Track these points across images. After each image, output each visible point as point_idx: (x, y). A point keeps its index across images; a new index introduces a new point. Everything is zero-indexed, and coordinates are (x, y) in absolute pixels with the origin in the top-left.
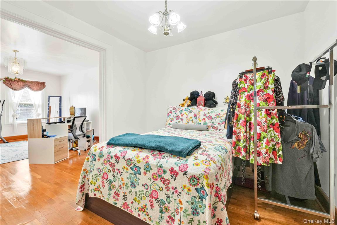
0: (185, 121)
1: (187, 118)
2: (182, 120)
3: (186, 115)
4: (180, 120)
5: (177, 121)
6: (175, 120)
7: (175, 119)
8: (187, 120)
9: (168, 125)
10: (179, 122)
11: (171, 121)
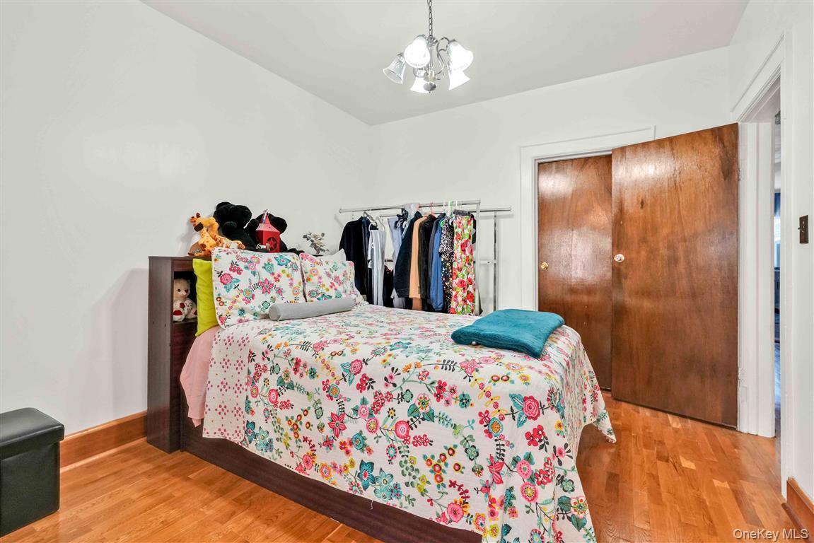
0: (288, 295)
1: (291, 284)
2: (280, 291)
3: (288, 279)
4: (273, 293)
5: (267, 298)
6: (259, 295)
7: (258, 292)
8: (293, 291)
9: (239, 317)
10: (273, 299)
11: (247, 301)
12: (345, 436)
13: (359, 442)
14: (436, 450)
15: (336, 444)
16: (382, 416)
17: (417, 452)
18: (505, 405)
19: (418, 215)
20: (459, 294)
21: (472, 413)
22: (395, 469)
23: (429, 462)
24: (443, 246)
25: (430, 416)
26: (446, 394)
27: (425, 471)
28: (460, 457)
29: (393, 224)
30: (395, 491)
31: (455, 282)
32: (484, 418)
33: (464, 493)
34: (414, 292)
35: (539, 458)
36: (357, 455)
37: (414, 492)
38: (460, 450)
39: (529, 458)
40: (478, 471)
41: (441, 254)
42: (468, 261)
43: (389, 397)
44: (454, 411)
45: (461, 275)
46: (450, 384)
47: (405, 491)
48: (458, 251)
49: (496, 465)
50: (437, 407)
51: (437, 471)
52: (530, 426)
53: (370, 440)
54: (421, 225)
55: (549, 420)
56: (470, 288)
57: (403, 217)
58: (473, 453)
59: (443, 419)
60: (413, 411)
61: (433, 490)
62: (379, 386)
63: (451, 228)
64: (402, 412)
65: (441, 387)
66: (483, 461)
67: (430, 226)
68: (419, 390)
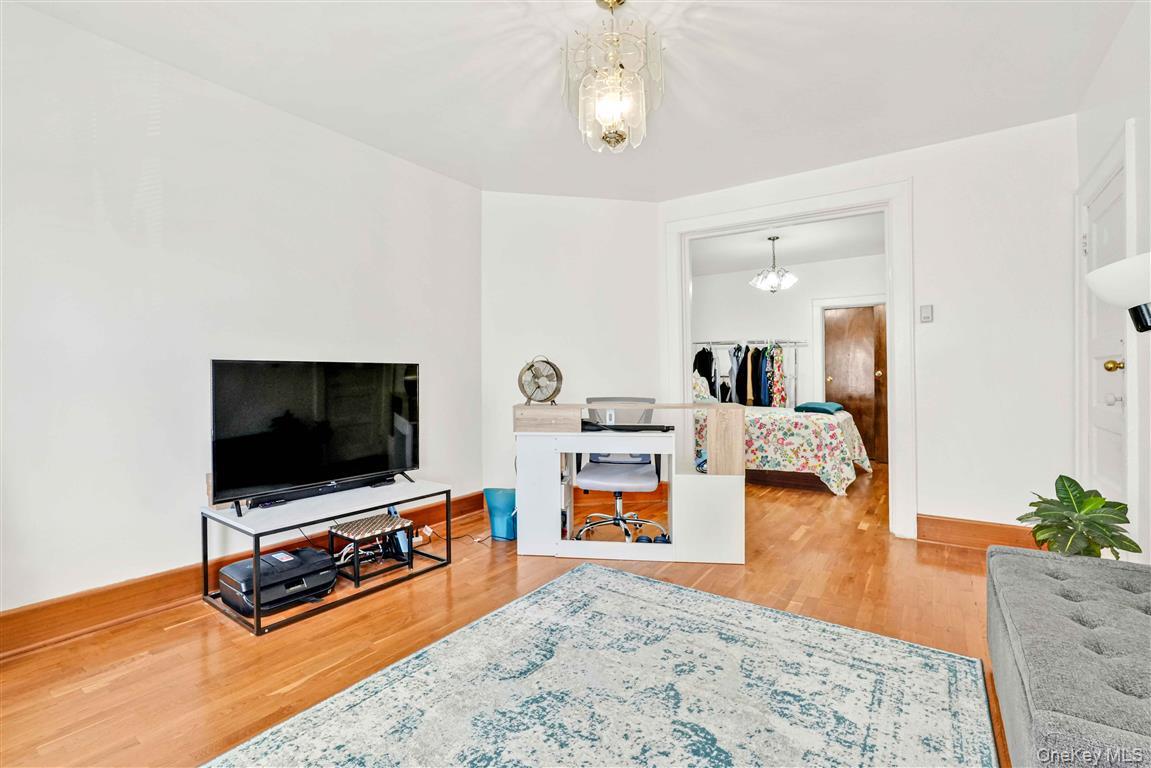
12: (753, 448)
13: (761, 449)
14: (795, 446)
15: (750, 451)
16: (771, 437)
17: (788, 449)
18: (822, 427)
19: (747, 349)
20: (777, 397)
21: (810, 431)
22: (778, 456)
23: (792, 450)
24: (768, 368)
25: (792, 435)
26: (799, 426)
27: (791, 454)
28: (806, 446)
29: (732, 354)
30: (778, 464)
31: (775, 390)
32: (815, 432)
33: (807, 459)
34: (750, 396)
35: (835, 443)
36: (760, 454)
37: (786, 463)
38: (805, 444)
39: (831, 443)
40: (812, 450)
41: (767, 372)
42: (781, 376)
43: (774, 430)
44: (803, 432)
45: (779, 386)
46: (800, 422)
47: (782, 463)
48: (776, 370)
49: (819, 447)
50: (795, 431)
51: (796, 453)
52: (831, 433)
53: (766, 447)
54: (752, 355)
55: (838, 431)
56: (783, 393)
57: (739, 349)
58: (810, 445)
59: (798, 435)
60: (785, 434)
61: (794, 461)
62: (769, 426)
63: (772, 358)
64: (780, 435)
65: (796, 424)
66: (814, 447)
67: (759, 355)
68: (786, 426)
